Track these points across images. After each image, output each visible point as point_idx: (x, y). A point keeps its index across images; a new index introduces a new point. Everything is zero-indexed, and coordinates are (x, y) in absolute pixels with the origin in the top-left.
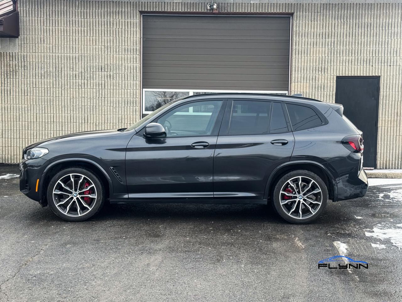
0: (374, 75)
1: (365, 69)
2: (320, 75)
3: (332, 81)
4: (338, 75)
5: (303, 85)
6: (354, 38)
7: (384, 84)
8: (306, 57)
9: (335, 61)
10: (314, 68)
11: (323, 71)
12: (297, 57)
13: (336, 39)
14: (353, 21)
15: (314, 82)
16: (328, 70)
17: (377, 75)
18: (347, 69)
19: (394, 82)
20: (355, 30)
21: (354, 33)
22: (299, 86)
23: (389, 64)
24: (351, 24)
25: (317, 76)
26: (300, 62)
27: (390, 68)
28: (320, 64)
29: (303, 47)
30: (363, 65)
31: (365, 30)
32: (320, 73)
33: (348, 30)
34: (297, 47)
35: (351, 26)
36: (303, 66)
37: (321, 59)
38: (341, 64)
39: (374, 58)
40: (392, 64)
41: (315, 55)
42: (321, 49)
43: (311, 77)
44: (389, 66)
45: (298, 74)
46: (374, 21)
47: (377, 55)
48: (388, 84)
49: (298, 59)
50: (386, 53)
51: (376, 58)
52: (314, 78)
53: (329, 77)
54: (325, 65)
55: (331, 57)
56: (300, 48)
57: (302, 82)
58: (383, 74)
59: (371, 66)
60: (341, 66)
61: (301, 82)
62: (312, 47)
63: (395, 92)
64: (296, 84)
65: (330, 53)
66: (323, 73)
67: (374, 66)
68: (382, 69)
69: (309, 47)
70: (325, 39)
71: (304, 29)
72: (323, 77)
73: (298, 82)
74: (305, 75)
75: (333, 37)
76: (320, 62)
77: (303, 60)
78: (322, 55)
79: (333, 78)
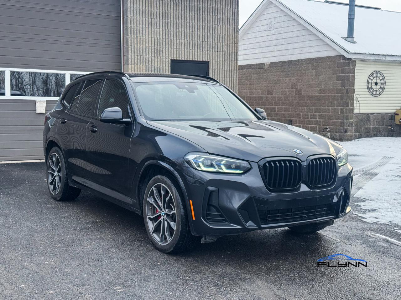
0: (204, 60)
1: (196, 53)
2: (156, 57)
3: (167, 65)
4: (172, 59)
5: (140, 67)
6: (186, 21)
7: (212, 69)
8: (142, 38)
9: (170, 43)
10: (150, 50)
11: (158, 53)
12: (133, 37)
13: (169, 21)
14: (184, 3)
15: (150, 64)
16: (163, 52)
17: (206, 60)
18: (180, 52)
19: (221, 68)
20: (187, 13)
21: (185, 16)
22: (136, 68)
23: (216, 50)
24: (183, 6)
25: (153, 58)
26: (136, 42)
27: (218, 54)
28: (156, 46)
29: (138, 26)
30: (195, 50)
31: (195, 14)
32: (156, 55)
33: (180, 12)
34: (132, 25)
35: (183, 8)
36: (138, 47)
37: (156, 41)
38: (175, 47)
39: (204, 42)
40: (219, 50)
41: (150, 36)
42: (156, 30)
43: (147, 59)
44: (216, 52)
45: (134, 55)
46: (202, 5)
47: (206, 41)
48: (216, 69)
49: (134, 39)
50: (214, 39)
51: (205, 43)
52: (150, 60)
53: (164, 60)
54: (160, 47)
55: (165, 39)
56: (135, 27)
57: (139, 64)
58: (211, 59)
59: (201, 51)
60: (175, 49)
61: (137, 65)
62: (147, 27)
63: (222, 77)
64: (133, 66)
65: (164, 35)
66: (158, 55)
67: (204, 51)
68: (211, 54)
69: (144, 26)
70: (160, 19)
71: (138, 6)
72: (159, 60)
73: (134, 64)
74: (142, 57)
75: (167, 18)
76: (156, 44)
77: (139, 40)
78: (157, 36)
79: (169, 61)
